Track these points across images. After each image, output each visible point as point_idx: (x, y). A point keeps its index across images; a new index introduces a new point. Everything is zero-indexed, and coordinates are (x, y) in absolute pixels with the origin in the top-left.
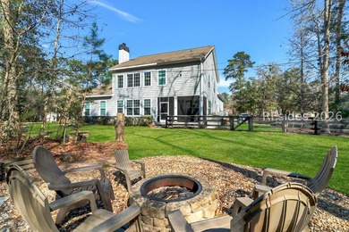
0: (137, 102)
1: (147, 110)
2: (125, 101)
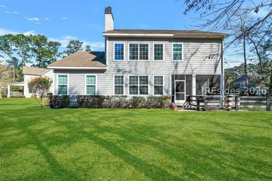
0: (145, 80)
1: (158, 89)
2: (127, 77)
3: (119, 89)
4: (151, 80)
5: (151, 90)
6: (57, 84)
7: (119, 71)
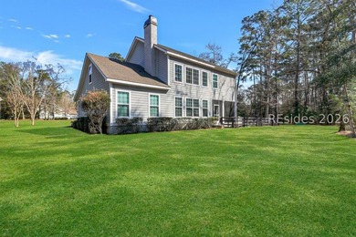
0: (196, 102)
1: (205, 112)
2: (184, 99)
3: (179, 111)
4: (201, 103)
5: (201, 112)
6: (117, 103)
7: (178, 92)
